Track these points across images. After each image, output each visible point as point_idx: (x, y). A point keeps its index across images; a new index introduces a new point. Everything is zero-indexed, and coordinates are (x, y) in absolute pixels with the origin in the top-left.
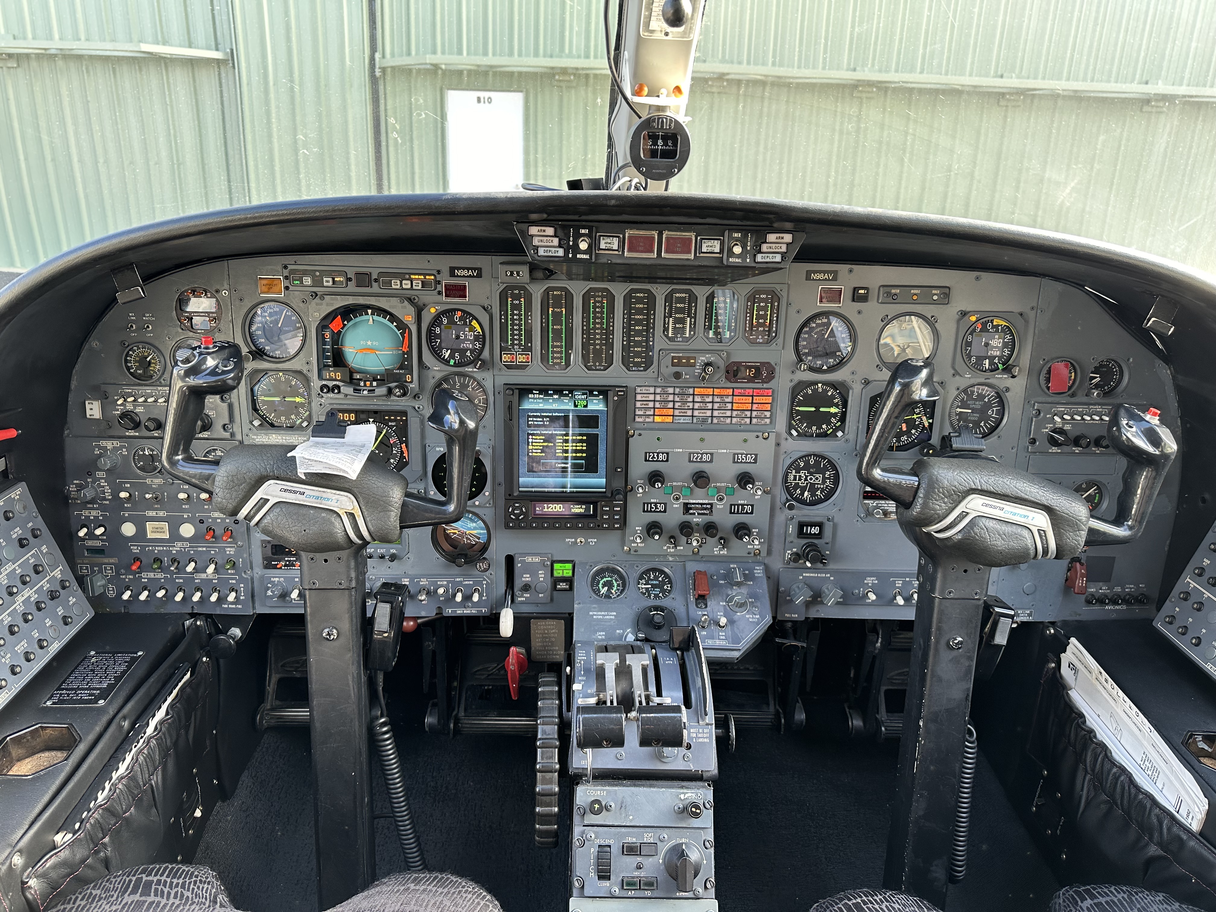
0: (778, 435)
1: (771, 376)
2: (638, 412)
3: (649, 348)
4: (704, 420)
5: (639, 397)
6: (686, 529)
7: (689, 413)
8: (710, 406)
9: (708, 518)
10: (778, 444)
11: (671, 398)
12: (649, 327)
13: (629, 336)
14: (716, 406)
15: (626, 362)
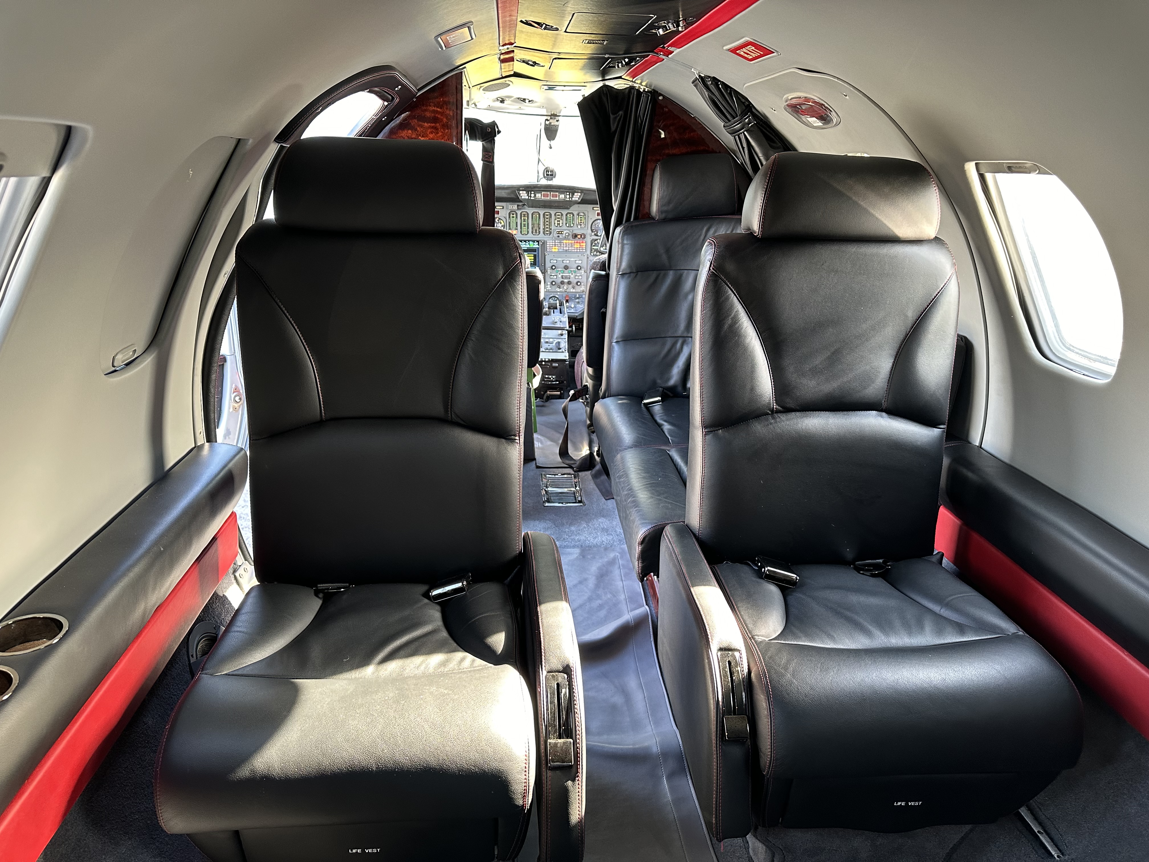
0: (587, 255)
1: (585, 238)
2: (548, 248)
3: (551, 229)
4: (566, 251)
5: (548, 243)
6: (562, 283)
7: (562, 248)
8: (568, 246)
9: (569, 280)
10: (588, 258)
11: (557, 244)
12: (550, 225)
13: (545, 225)
14: (570, 246)
15: (544, 233)
